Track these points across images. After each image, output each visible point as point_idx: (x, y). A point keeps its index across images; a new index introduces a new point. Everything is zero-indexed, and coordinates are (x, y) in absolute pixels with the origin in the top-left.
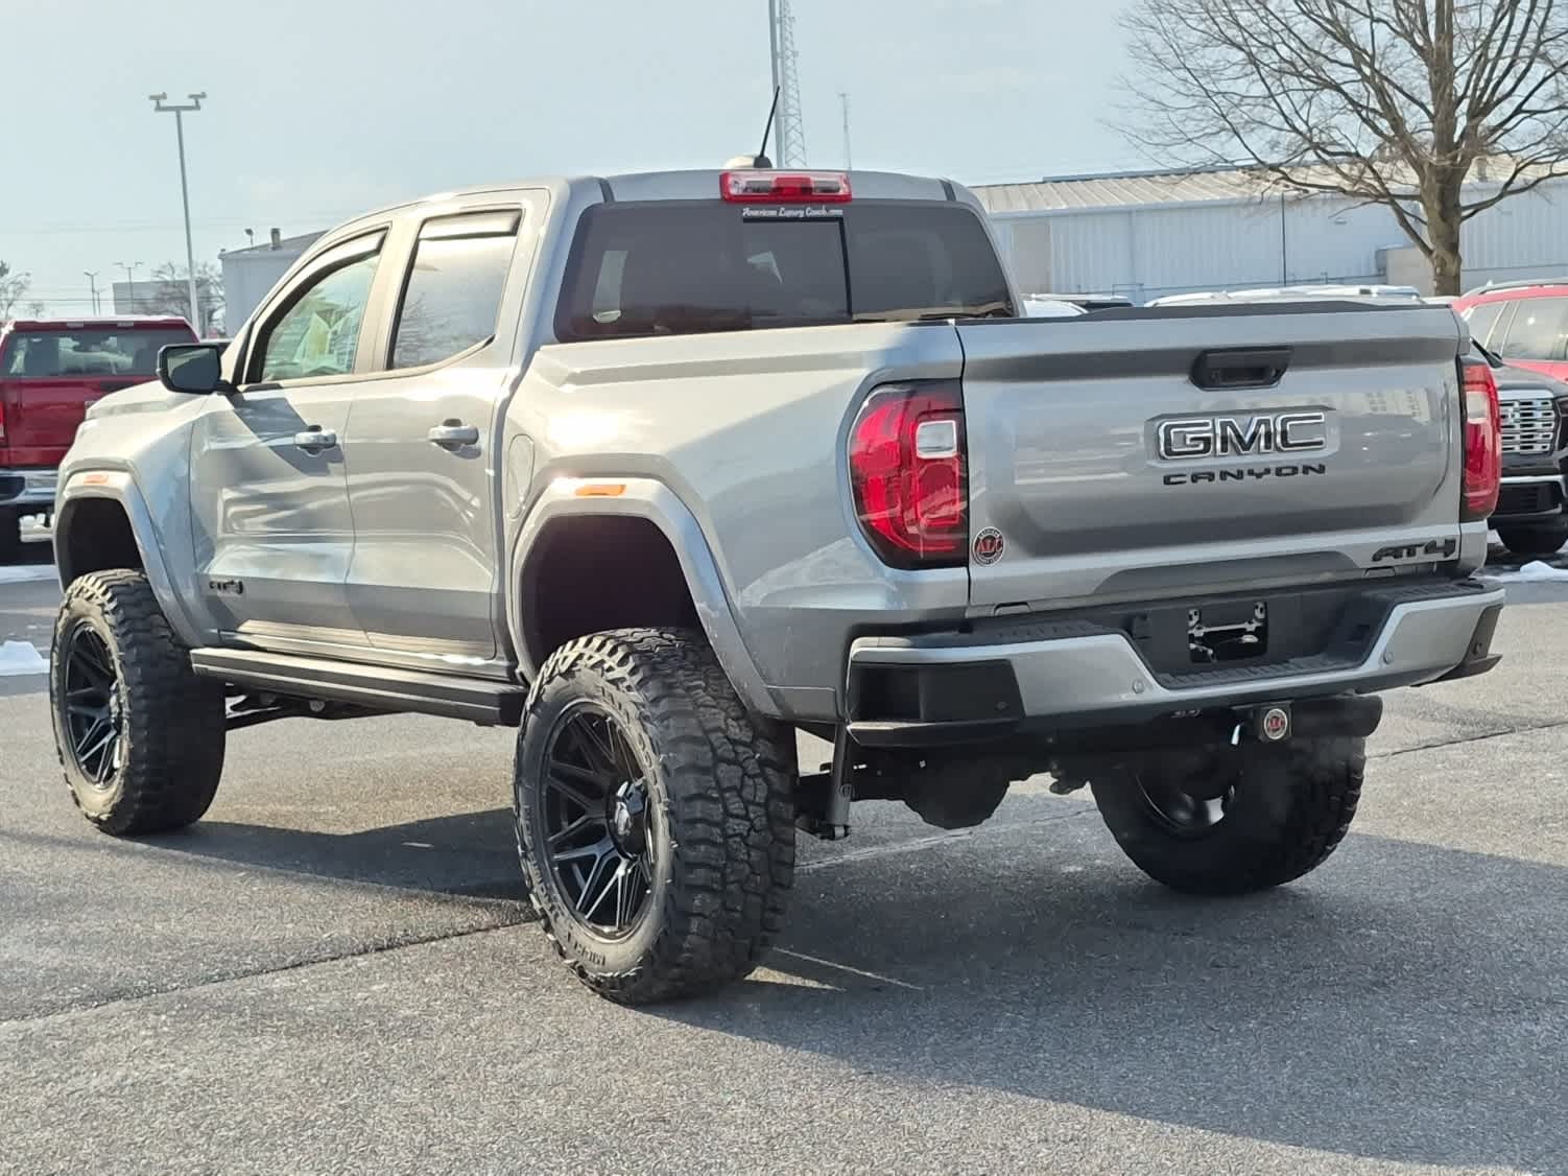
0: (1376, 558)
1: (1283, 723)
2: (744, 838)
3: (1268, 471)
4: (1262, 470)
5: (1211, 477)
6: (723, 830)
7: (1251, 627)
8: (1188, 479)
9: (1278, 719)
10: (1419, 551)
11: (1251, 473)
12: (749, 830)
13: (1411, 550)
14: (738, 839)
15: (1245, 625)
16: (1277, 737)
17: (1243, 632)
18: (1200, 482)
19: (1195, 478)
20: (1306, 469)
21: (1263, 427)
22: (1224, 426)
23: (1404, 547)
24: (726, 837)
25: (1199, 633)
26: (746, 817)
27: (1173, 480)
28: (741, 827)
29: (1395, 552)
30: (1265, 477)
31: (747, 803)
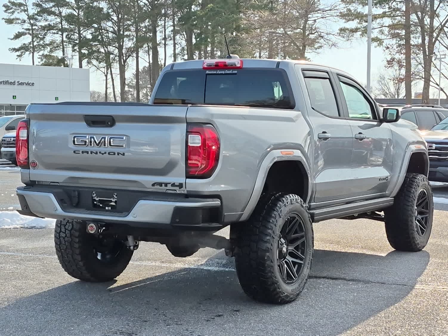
0: (153, 185)
1: (94, 229)
2: (64, 238)
3: (105, 153)
4: (104, 152)
5: (87, 152)
6: (59, 235)
7: (114, 200)
8: (81, 152)
9: (92, 227)
10: (169, 186)
11: (100, 153)
12: (65, 237)
13: (166, 185)
14: (62, 238)
15: (112, 199)
16: (93, 232)
17: (111, 201)
18: (84, 154)
19: (83, 152)
20: (118, 154)
21: (103, 139)
22: (91, 138)
23: (163, 183)
24: (60, 237)
25: (97, 199)
26: (65, 233)
27: (76, 152)
28: (64, 235)
29: (160, 184)
30: (104, 154)
31: (66, 229)
